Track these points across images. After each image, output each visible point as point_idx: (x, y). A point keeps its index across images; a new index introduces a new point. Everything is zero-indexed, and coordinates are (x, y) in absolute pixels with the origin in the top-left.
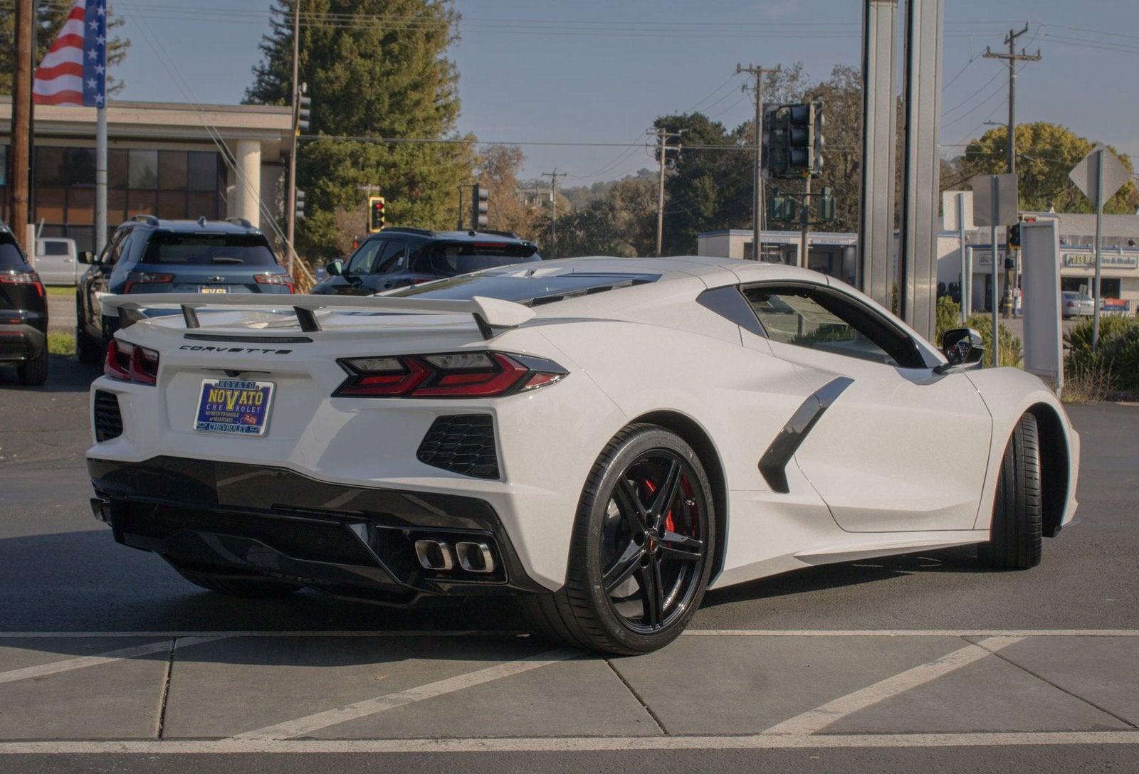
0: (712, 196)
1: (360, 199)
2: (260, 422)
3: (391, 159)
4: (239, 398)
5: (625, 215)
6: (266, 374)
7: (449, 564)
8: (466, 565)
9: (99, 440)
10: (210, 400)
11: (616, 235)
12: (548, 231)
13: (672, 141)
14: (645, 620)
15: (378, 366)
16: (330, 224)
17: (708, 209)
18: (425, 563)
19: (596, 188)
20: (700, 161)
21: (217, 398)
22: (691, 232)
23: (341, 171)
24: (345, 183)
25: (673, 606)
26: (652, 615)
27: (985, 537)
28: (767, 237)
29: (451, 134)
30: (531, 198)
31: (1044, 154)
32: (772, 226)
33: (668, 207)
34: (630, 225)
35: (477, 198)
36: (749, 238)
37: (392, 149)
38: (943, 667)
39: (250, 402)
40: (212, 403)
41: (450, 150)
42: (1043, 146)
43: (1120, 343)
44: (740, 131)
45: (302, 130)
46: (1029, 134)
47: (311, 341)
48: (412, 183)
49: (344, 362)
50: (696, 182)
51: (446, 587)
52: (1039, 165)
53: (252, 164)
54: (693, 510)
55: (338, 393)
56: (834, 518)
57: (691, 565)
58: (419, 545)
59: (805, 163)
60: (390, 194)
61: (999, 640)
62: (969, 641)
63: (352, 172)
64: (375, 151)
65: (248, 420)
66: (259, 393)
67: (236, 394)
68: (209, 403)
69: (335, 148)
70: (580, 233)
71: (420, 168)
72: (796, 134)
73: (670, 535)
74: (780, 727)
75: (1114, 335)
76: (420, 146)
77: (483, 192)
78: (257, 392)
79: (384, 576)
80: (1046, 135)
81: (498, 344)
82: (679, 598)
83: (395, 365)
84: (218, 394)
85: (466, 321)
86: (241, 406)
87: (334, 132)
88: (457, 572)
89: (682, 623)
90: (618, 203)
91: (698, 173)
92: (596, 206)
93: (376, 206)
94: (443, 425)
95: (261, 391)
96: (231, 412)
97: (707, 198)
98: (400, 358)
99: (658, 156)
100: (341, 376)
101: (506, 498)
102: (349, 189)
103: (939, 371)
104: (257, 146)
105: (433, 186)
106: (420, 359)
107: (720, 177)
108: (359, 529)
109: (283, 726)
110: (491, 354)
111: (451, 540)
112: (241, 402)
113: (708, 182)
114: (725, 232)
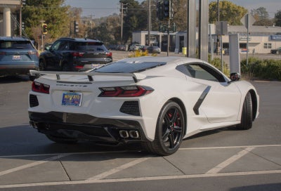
0: (136, 21)
1: (38, 24)
2: (79, 103)
3: (46, 12)
5: (112, 27)
6: (80, 91)
7: (128, 136)
8: (132, 136)
9: (31, 106)
11: (108, 32)
12: (90, 31)
13: (125, 7)
14: (171, 147)
15: (109, 89)
16: (30, 31)
17: (135, 25)
18: (122, 136)
19: (102, 19)
20: (132, 12)
22: (130, 32)
23: (33, 16)
24: (34, 19)
25: (176, 143)
26: (172, 146)
27: (239, 122)
28: (152, 33)
29: (63, 5)
30: (84, 22)
31: (226, 10)
32: (153, 30)
33: (124, 24)
34: (112, 29)
35: (75, 25)
36: (147, 33)
37: (47, 9)
38: (240, 155)
39: (76, 98)
40: (66, 98)
41: (64, 10)
42: (225, 7)
43: (254, 65)
44: (143, 3)
45: (24, 5)
46: (221, 3)
47: (92, 83)
48: (53, 19)
49: (100, 89)
50: (131, 18)
51: (126, 141)
52: (224, 12)
53: (8, 14)
54: (180, 120)
55: (100, 96)
56: (208, 120)
57: (179, 133)
58: (121, 131)
59: (168, 16)
60: (47, 22)
61: (250, 148)
62: (243, 149)
63: (36, 16)
64: (42, 10)
65: (76, 102)
66: (78, 96)
67: (72, 96)
69: (31, 9)
70: (99, 32)
71: (56, 14)
72: (166, 9)
73: (175, 127)
74: (209, 172)
75: (252, 63)
76: (55, 9)
77: (77, 23)
79: (112, 139)
80: (226, 3)
81: (138, 84)
82: (177, 141)
83: (113, 89)
84: (67, 96)
85: (131, 78)
86: (74, 99)
87: (31, 5)
88: (130, 138)
89: (178, 147)
90: (109, 23)
91: (132, 15)
92: (103, 24)
93: (44, 26)
94: (126, 103)
96: (71, 101)
97: (134, 22)
98: (115, 88)
99: (121, 10)
100: (100, 92)
101: (142, 120)
102: (35, 21)
103: (229, 83)
104: (9, 9)
105: (59, 20)
106: (119, 87)
107: (138, 16)
108: (106, 128)
109: (98, 176)
110: (137, 86)
111: (128, 130)
113: (135, 18)
114: (140, 32)
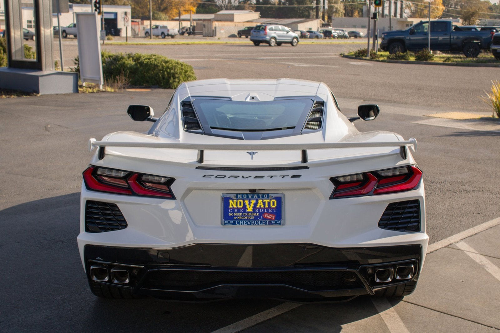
4: (256, 204)
10: (231, 206)
21: (237, 205)
39: (267, 206)
40: (233, 209)
47: (308, 168)
49: (333, 180)
55: (332, 197)
65: (268, 217)
66: (272, 201)
67: (253, 202)
68: (231, 208)
78: (271, 200)
83: (360, 178)
84: (237, 203)
86: (259, 209)
95: (274, 199)
96: (251, 213)
100: (332, 187)
110: (409, 168)
112: (258, 206)
